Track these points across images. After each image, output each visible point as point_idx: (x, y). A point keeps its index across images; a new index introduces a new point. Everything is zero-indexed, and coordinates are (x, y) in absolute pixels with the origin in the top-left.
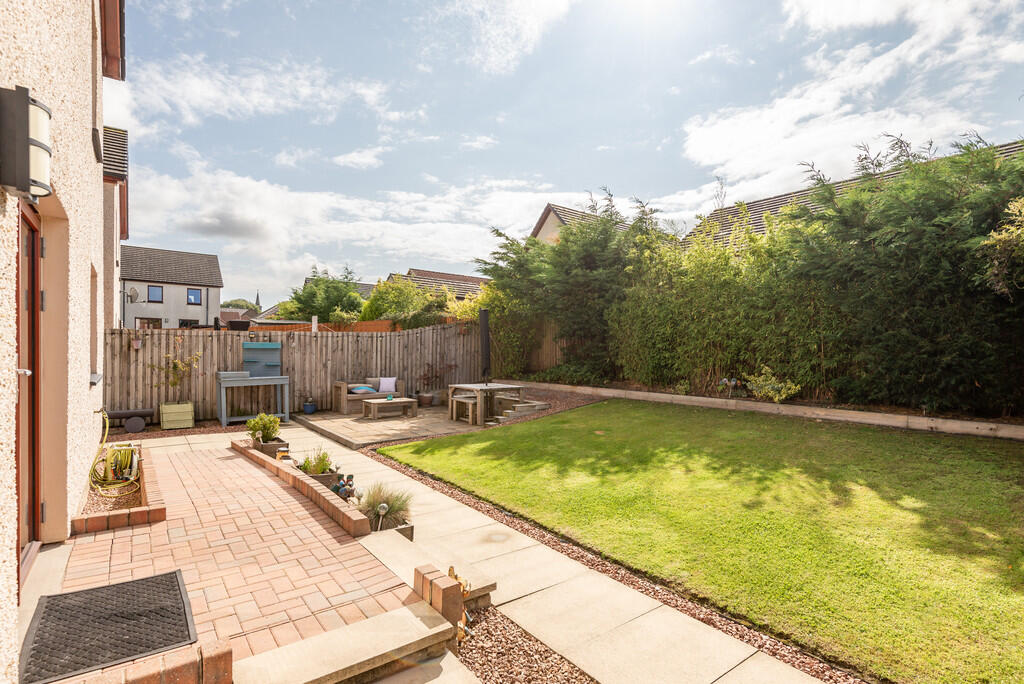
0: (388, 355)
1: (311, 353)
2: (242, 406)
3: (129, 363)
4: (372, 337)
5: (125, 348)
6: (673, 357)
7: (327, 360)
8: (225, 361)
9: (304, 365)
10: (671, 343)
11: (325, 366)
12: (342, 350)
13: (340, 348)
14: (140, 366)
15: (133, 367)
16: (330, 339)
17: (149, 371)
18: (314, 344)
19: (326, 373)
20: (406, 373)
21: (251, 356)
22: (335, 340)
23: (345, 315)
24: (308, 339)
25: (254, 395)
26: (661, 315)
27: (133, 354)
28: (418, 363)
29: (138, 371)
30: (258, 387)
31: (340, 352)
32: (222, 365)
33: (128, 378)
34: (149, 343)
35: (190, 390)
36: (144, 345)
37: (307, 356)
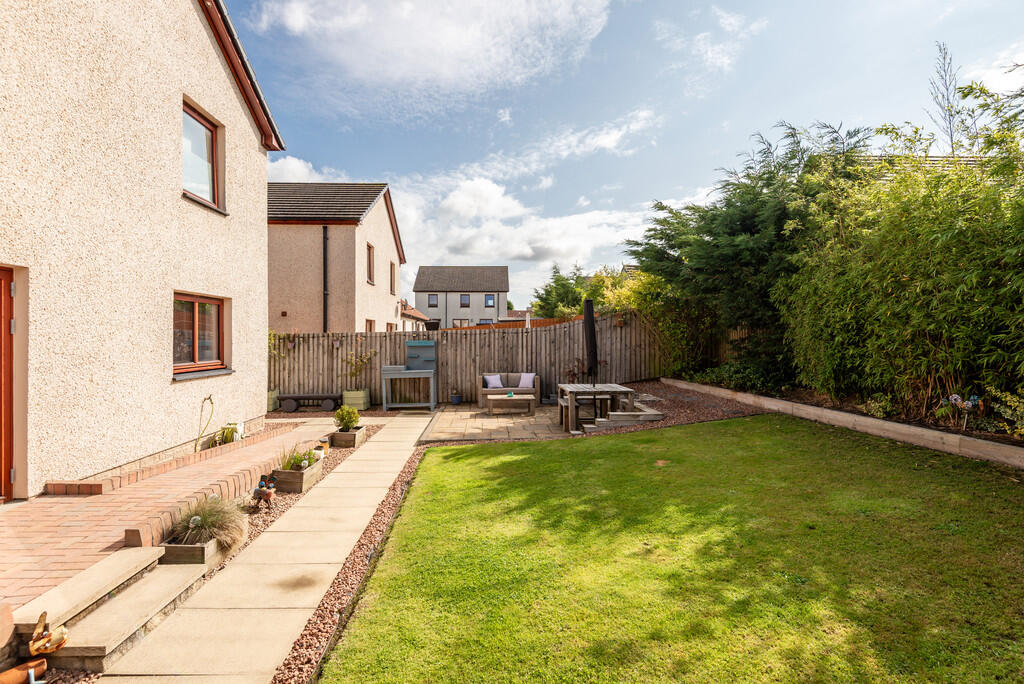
0: (534, 350)
1: (462, 349)
2: (408, 395)
3: (333, 359)
4: (517, 333)
5: (330, 347)
6: (862, 356)
7: (475, 355)
8: (395, 357)
9: (456, 360)
10: (858, 332)
11: (474, 361)
12: (489, 346)
13: (487, 344)
14: (340, 360)
15: (335, 361)
16: (478, 336)
17: (345, 364)
18: (464, 340)
19: (475, 367)
20: (553, 369)
21: (415, 352)
22: (483, 337)
23: (567, 310)
24: (459, 336)
25: (417, 385)
26: (838, 291)
27: (335, 351)
28: (567, 357)
29: (338, 364)
30: (419, 379)
31: (487, 349)
32: (393, 360)
33: (332, 370)
34: (345, 343)
35: (371, 380)
36: (341, 344)
37: (458, 352)
